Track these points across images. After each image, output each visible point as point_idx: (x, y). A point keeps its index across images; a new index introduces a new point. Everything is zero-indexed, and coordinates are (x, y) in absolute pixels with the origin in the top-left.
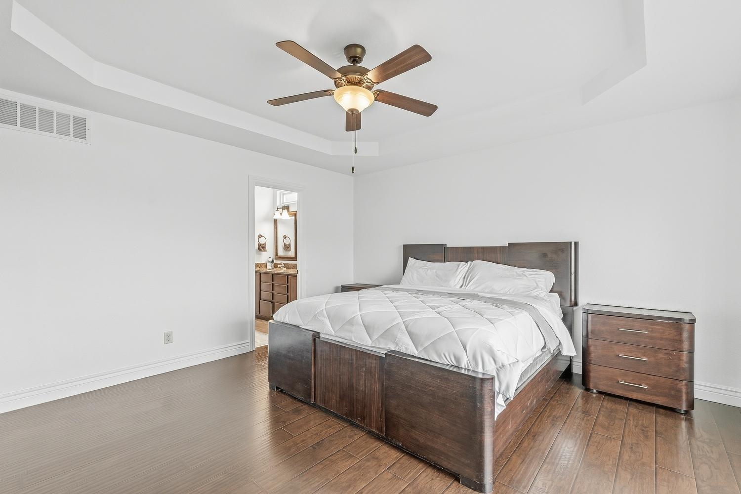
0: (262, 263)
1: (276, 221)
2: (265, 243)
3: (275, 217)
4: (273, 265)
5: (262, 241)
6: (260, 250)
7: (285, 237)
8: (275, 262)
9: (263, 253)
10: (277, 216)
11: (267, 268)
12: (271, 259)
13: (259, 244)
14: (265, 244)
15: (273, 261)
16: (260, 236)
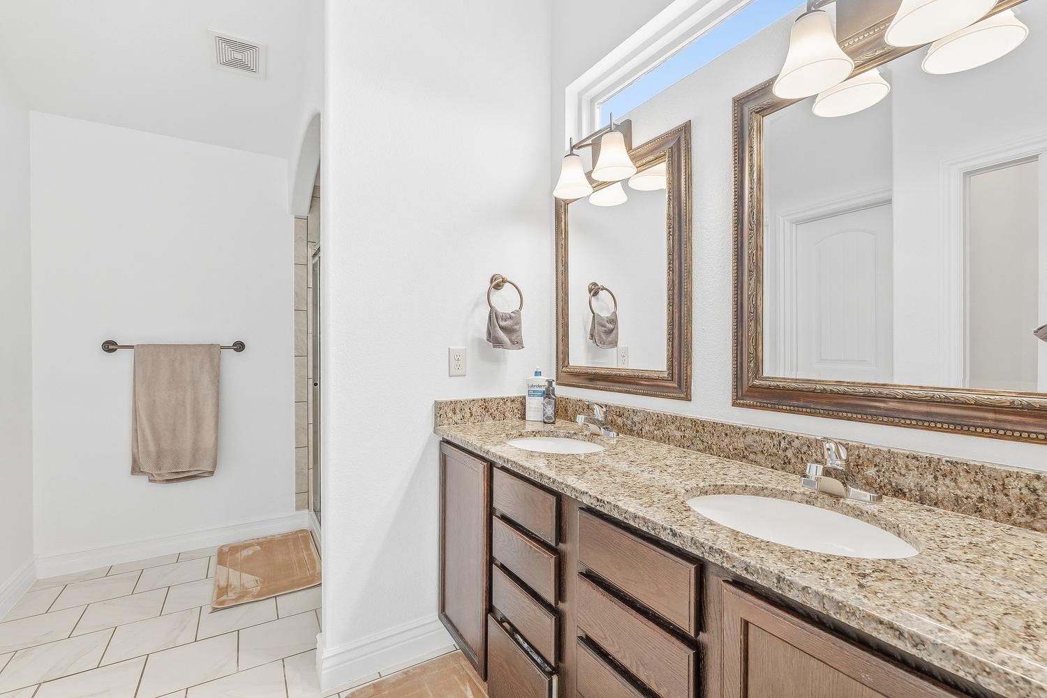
0: (504, 400)
1: (561, 208)
2: (518, 312)
3: (561, 193)
4: (550, 411)
5: (505, 301)
6: (497, 343)
7: (595, 290)
8: (561, 391)
9: (512, 354)
10: (571, 183)
11: (523, 417)
12: (542, 381)
13: (493, 316)
14: (515, 317)
15: (548, 394)
16: (497, 284)
